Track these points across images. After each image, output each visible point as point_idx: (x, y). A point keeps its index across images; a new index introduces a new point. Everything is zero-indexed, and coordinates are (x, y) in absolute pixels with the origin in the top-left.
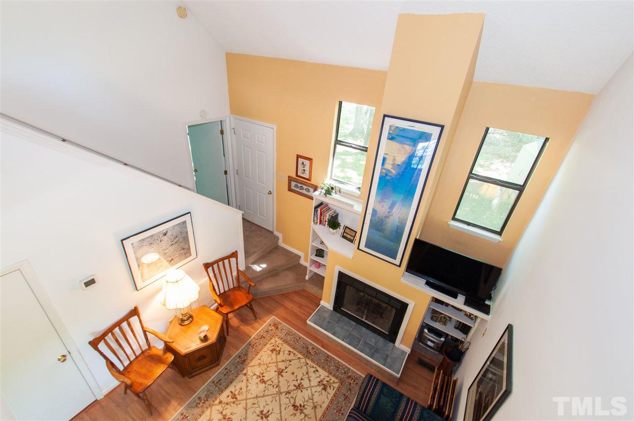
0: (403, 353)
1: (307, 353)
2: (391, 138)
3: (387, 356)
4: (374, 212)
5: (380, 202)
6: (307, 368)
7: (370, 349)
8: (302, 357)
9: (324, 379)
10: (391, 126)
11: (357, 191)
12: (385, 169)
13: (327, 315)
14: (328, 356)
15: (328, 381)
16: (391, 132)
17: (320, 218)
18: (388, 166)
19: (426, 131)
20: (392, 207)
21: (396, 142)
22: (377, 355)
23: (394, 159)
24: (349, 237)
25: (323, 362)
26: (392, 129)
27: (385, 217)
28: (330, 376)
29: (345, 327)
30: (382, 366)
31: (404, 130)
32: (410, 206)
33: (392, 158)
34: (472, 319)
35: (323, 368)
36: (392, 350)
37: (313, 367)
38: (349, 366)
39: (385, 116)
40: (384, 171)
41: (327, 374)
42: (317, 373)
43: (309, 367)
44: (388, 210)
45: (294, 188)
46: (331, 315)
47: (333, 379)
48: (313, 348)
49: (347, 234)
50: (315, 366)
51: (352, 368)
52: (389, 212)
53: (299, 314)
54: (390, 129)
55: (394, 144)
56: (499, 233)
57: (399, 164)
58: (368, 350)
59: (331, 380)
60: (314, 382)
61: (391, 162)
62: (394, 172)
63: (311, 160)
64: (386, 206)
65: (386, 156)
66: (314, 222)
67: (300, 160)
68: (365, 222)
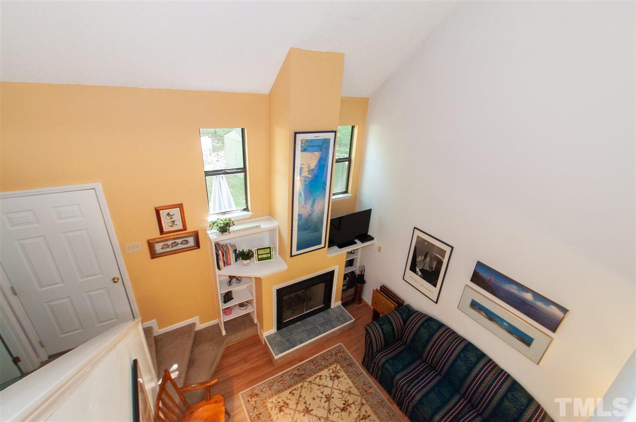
0: (339, 307)
1: (301, 376)
2: (304, 150)
3: (337, 317)
4: (300, 216)
5: (303, 206)
6: (314, 384)
7: (327, 324)
8: (301, 384)
9: (330, 374)
10: (302, 140)
11: (245, 213)
12: (303, 176)
13: (279, 338)
14: (312, 361)
15: (333, 372)
16: (303, 145)
17: (223, 259)
18: (305, 174)
19: (327, 137)
20: (312, 206)
21: (308, 152)
22: (334, 323)
23: (309, 166)
24: (265, 256)
25: (315, 367)
26: (303, 142)
27: (309, 216)
28: (330, 368)
29: (300, 331)
30: (343, 325)
31: (312, 140)
33: (307, 166)
34: (354, 253)
35: (320, 370)
36: (334, 311)
37: (316, 378)
38: (327, 350)
39: (296, 133)
40: (302, 179)
41: (326, 370)
42: (322, 377)
43: (314, 382)
44: (311, 209)
45: (161, 251)
46: (281, 335)
47: (333, 367)
48: (298, 370)
49: (262, 254)
50: (315, 376)
51: (330, 349)
53: (253, 365)
54: (302, 143)
55: (306, 154)
56: (346, 192)
57: (313, 168)
58: (327, 327)
59: (332, 369)
60: (330, 383)
61: (307, 170)
62: (310, 176)
63: (180, 206)
64: (309, 207)
65: (302, 166)
66: (219, 268)
67: (163, 213)
68: (294, 229)
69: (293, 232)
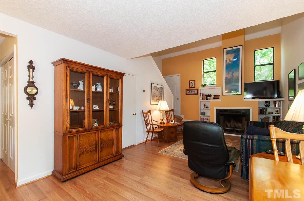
4: (226, 78)
5: (228, 74)
10: (226, 51)
12: (227, 63)
17: (202, 97)
18: (228, 62)
19: (239, 48)
20: (232, 74)
24: (216, 98)
27: (231, 78)
32: (239, 71)
33: (229, 59)
39: (223, 49)
40: (227, 64)
44: (231, 75)
45: (189, 93)
52: (232, 76)
55: (228, 55)
57: (231, 59)
61: (229, 60)
62: (230, 63)
63: (195, 81)
64: (230, 74)
65: (226, 59)
66: (200, 99)
67: (190, 82)
68: (224, 83)
69: (224, 84)
